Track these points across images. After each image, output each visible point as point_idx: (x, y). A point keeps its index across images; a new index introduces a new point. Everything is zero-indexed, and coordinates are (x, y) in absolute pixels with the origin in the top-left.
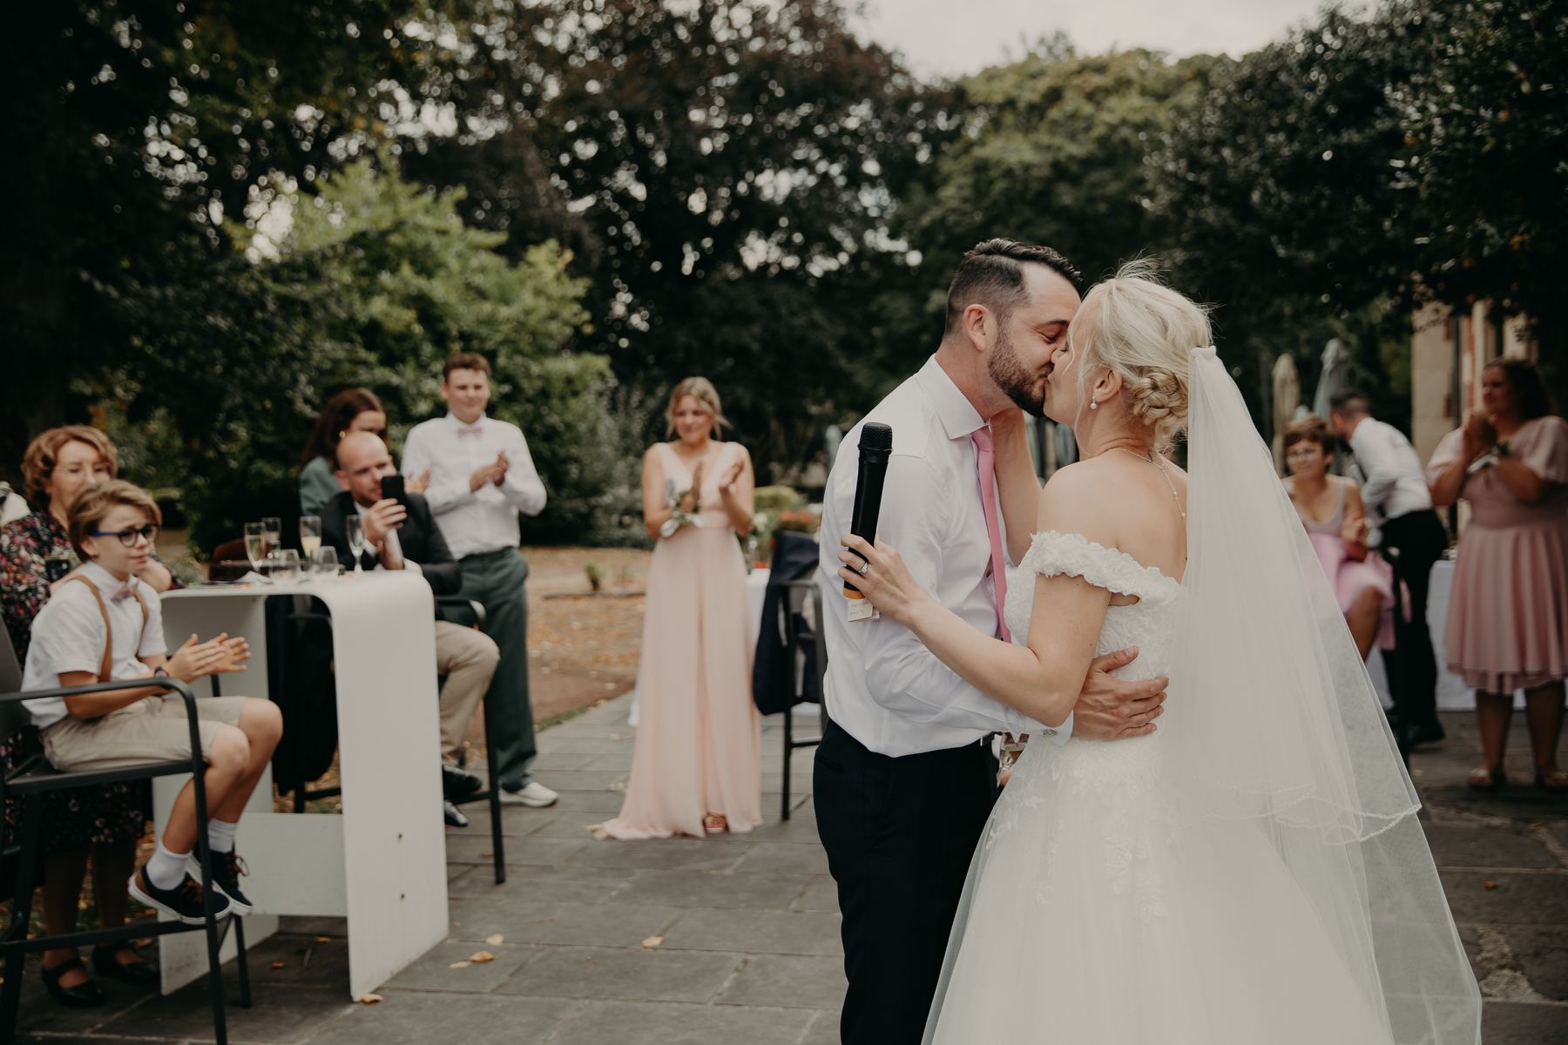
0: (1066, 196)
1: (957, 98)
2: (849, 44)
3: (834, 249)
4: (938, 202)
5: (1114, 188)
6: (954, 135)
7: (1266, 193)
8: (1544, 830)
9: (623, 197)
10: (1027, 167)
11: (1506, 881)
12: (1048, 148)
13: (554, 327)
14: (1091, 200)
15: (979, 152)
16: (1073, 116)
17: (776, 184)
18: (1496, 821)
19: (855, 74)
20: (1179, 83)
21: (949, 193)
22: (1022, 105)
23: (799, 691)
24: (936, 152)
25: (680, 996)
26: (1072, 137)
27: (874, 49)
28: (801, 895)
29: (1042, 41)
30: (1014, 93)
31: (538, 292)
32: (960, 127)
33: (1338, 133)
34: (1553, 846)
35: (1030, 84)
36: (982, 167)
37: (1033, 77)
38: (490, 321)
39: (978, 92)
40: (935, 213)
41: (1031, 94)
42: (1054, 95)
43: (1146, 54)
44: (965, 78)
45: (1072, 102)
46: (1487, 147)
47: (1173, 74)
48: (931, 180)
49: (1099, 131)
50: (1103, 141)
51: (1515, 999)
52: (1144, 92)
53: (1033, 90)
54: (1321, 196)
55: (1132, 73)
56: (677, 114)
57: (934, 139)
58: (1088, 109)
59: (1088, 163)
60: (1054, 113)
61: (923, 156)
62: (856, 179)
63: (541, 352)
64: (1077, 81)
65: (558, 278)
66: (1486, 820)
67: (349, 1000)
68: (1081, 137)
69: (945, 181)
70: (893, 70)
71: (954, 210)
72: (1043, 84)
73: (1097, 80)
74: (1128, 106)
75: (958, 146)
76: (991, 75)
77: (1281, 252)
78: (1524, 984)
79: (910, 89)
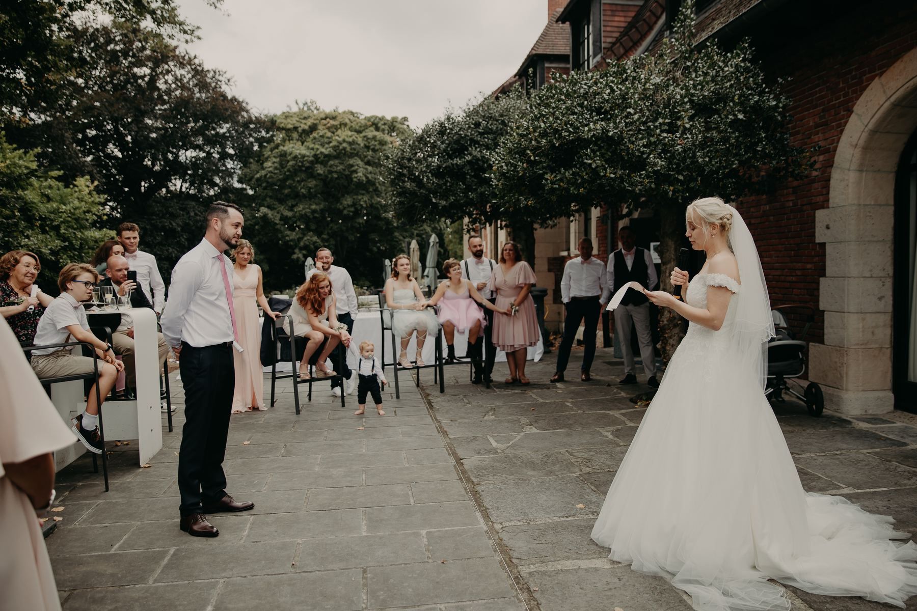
0: (320, 170)
1: (271, 124)
2: (223, 96)
3: (214, 185)
4: (263, 169)
5: (341, 167)
6: (270, 140)
7: (428, 179)
8: (530, 393)
9: (110, 157)
10: (304, 156)
11: (523, 405)
12: (312, 149)
13: (88, 216)
14: (330, 172)
15: (281, 148)
16: (322, 136)
17: (187, 155)
18: (516, 391)
19: (226, 110)
20: (366, 127)
21: (268, 164)
22: (300, 130)
23: (279, 358)
24: (260, 146)
25: (268, 456)
26: (322, 145)
27: (234, 99)
28: (294, 426)
29: (306, 104)
30: (297, 125)
31: (81, 200)
32: (273, 136)
33: (452, 159)
34: (534, 396)
35: (304, 121)
36: (283, 155)
37: (305, 118)
38: (56, 212)
39: (282, 123)
40: (263, 173)
41: (304, 126)
42: (313, 128)
43: (352, 113)
44: (275, 116)
45: (322, 130)
46: (520, 174)
47: (363, 122)
48: (260, 159)
49: (334, 143)
50: (335, 148)
51: (532, 432)
52: (351, 129)
53: (305, 124)
54: (447, 181)
55: (347, 121)
56: (138, 120)
57: (260, 141)
58: (329, 134)
59: (328, 157)
60: (315, 135)
61: (256, 148)
62: (224, 156)
63: (82, 228)
64: (324, 121)
65: (90, 193)
66: (513, 391)
67: (139, 467)
68: (327, 146)
69: (267, 159)
70: (243, 109)
71: (270, 172)
72: (310, 122)
73: (332, 122)
74: (344, 135)
75: (272, 145)
76: (287, 116)
77: (434, 200)
78: (534, 428)
79: (250, 118)
